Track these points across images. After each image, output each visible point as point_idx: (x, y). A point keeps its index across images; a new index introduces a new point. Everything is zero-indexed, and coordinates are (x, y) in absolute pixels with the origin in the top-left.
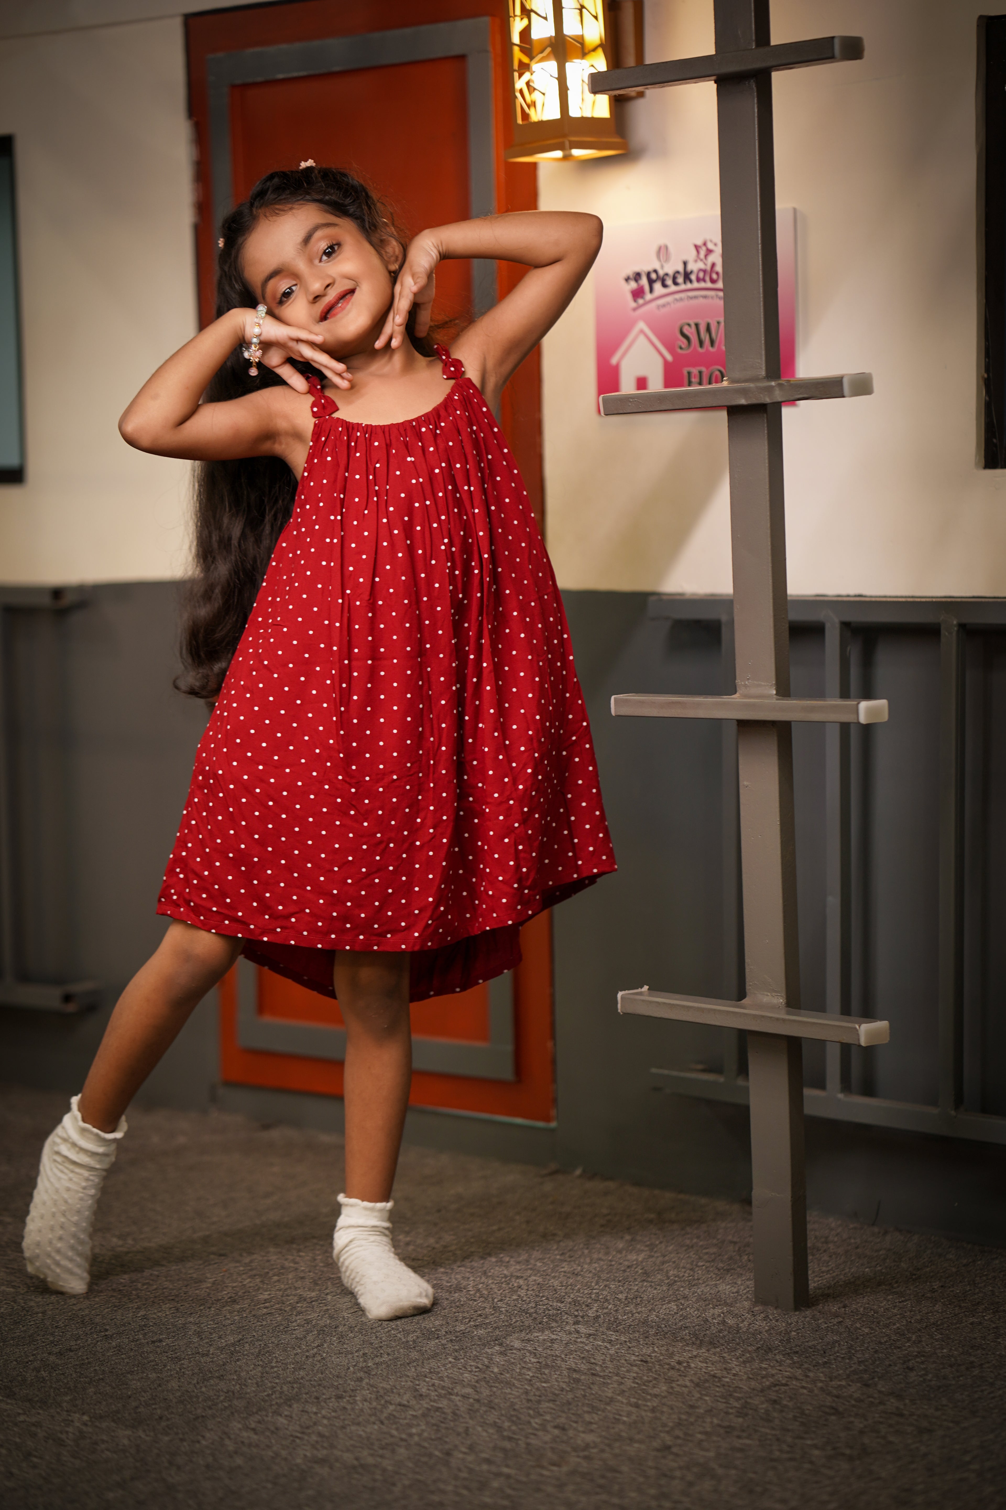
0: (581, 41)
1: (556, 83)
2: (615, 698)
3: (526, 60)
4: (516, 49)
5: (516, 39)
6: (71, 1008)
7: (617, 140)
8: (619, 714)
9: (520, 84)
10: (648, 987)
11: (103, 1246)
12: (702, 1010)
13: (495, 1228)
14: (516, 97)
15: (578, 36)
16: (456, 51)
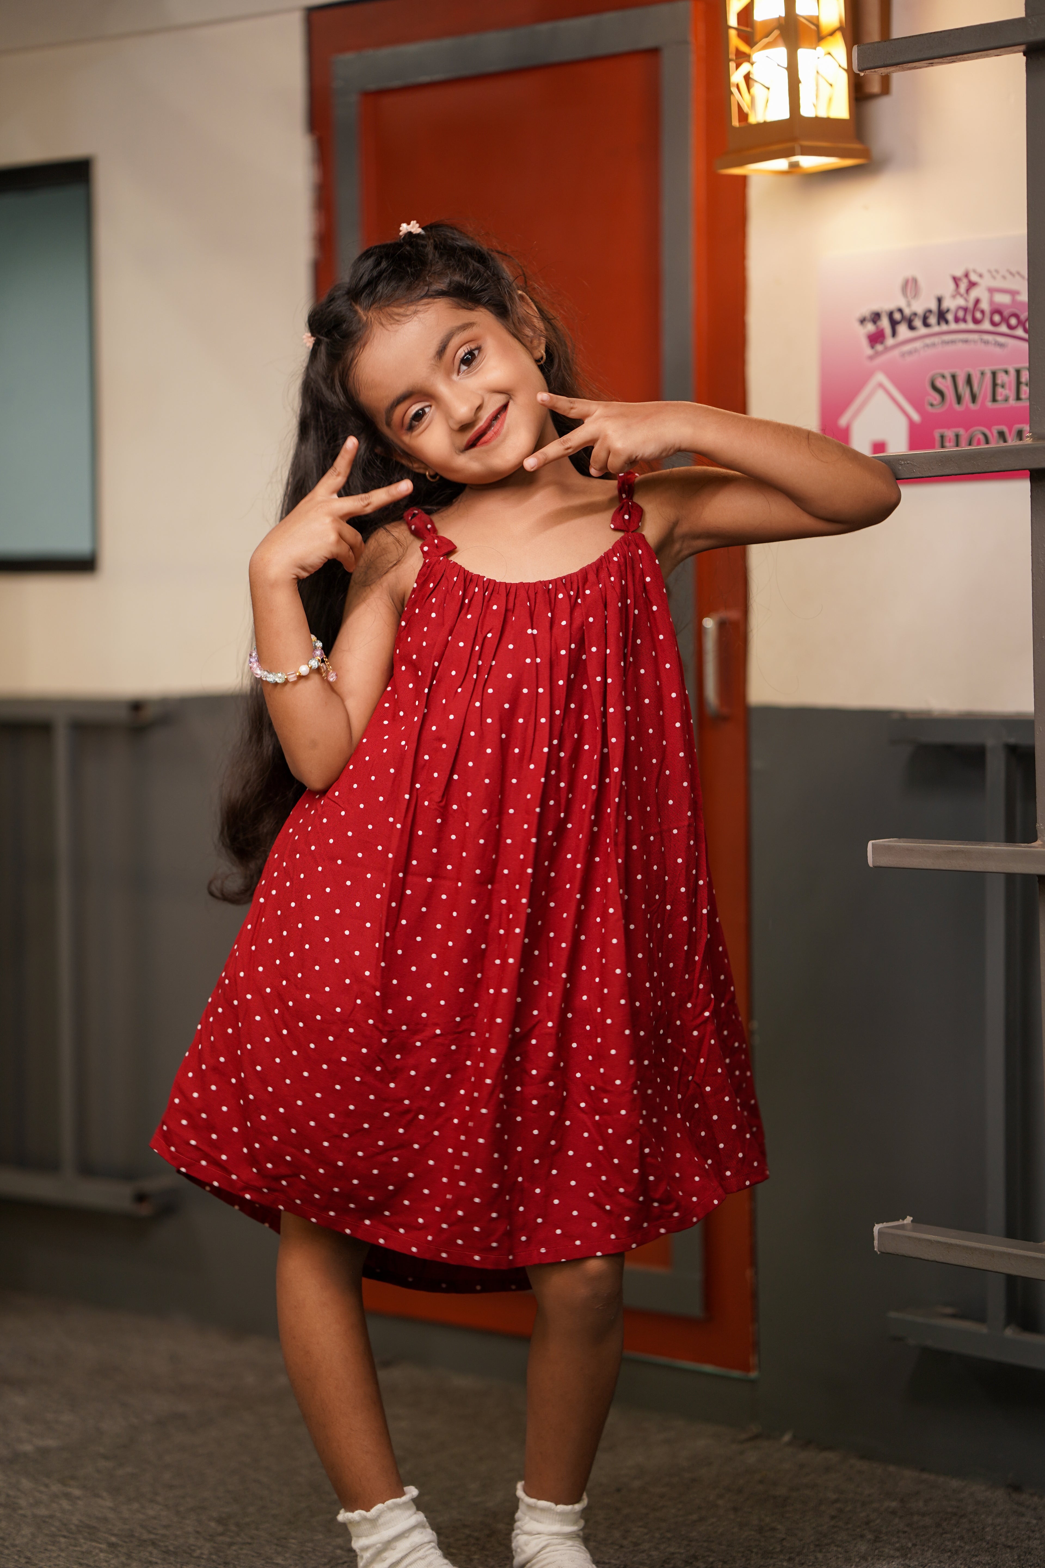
0: (815, 22)
1: (785, 73)
2: (873, 844)
3: (744, 48)
4: (733, 33)
5: (733, 21)
6: (145, 1210)
7: (856, 146)
8: (878, 864)
9: (737, 77)
10: (912, 1218)
11: (198, 1532)
12: (992, 1253)
13: (695, 1517)
14: (731, 93)
15: (812, 17)
16: (648, 43)
